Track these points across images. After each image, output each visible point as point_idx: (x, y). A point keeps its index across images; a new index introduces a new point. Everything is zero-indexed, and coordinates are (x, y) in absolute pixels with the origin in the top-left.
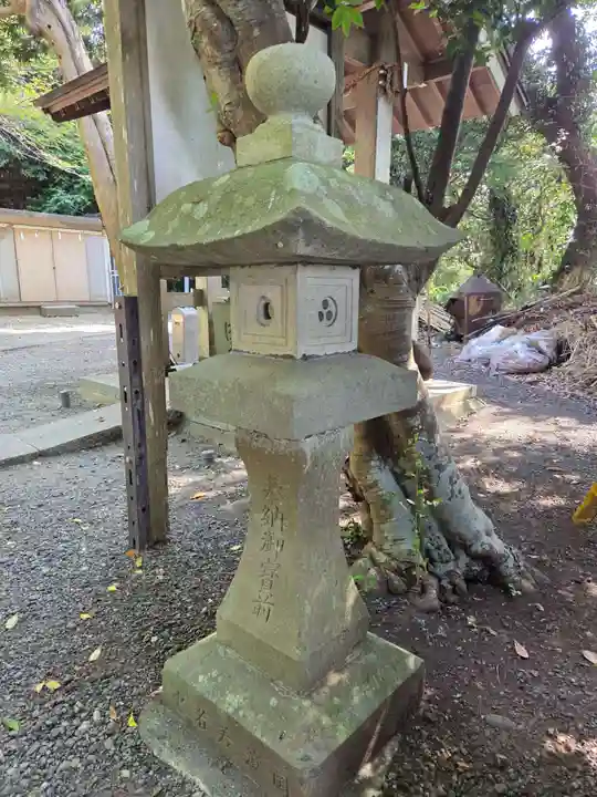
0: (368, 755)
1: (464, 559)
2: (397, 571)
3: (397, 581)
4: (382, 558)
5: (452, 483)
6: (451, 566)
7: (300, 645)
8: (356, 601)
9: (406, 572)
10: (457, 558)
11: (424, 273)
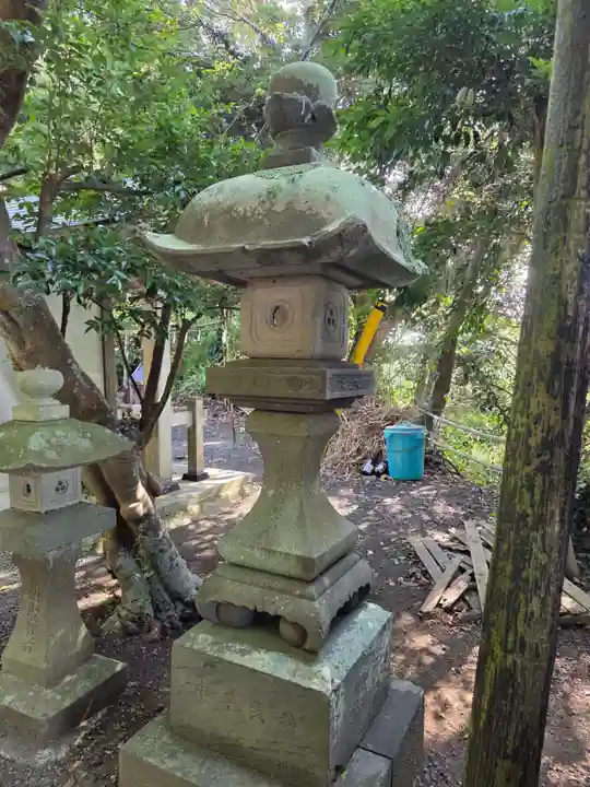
0: (85, 716)
1: (180, 607)
2: (133, 621)
3: (132, 626)
4: (123, 613)
5: (172, 559)
6: (170, 613)
7: (47, 660)
8: (86, 636)
9: (139, 620)
10: (176, 607)
11: (144, 441)
